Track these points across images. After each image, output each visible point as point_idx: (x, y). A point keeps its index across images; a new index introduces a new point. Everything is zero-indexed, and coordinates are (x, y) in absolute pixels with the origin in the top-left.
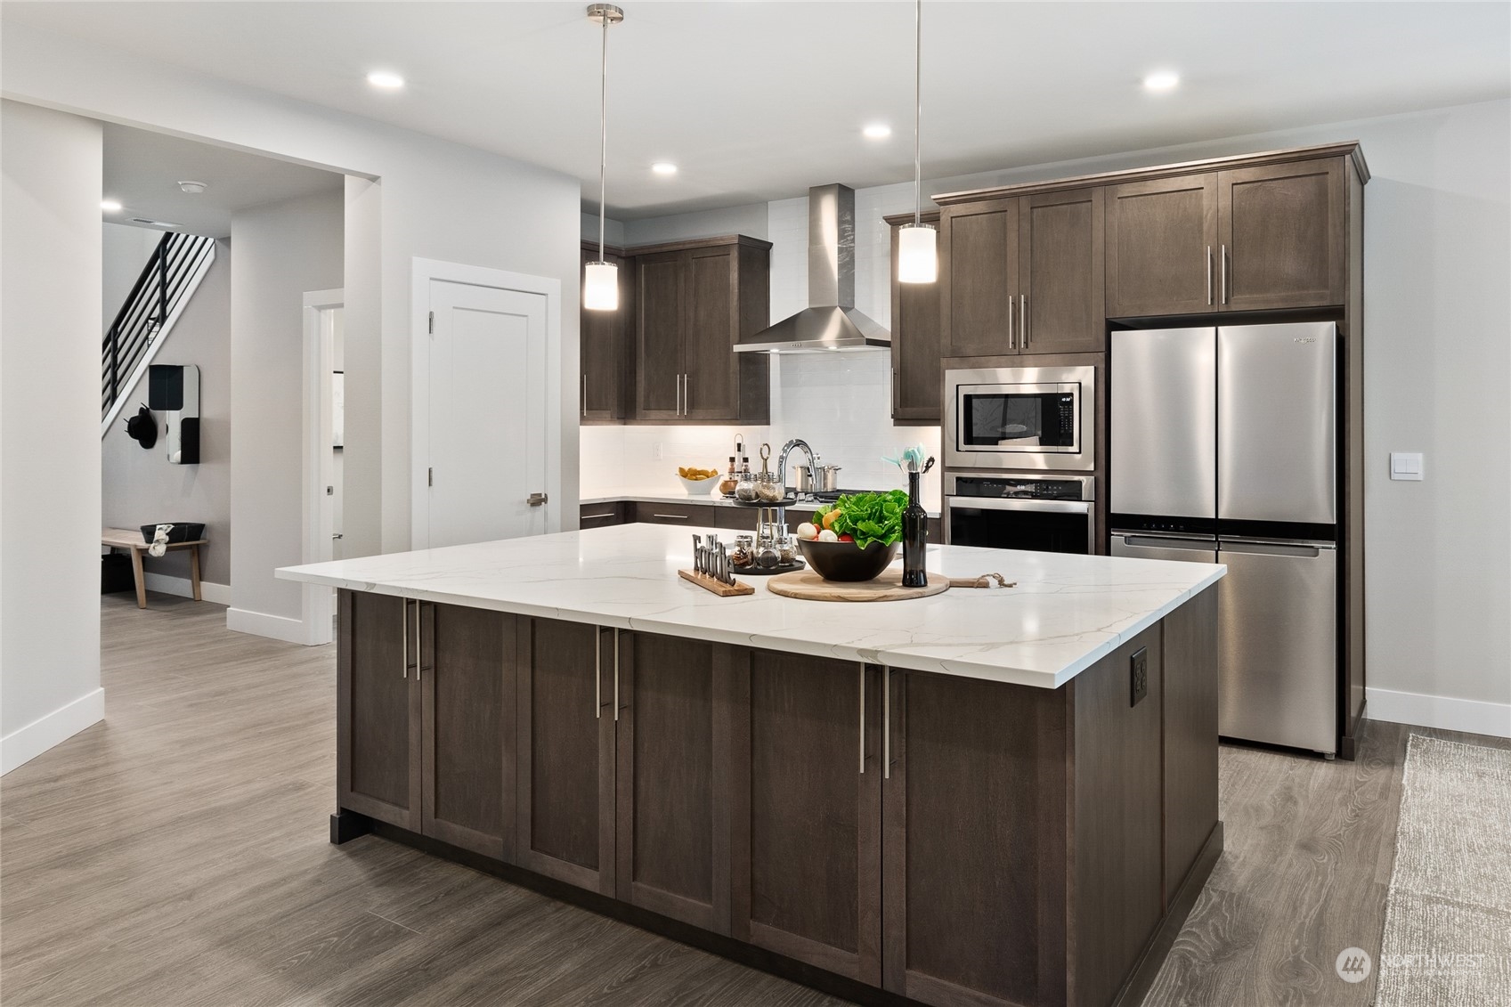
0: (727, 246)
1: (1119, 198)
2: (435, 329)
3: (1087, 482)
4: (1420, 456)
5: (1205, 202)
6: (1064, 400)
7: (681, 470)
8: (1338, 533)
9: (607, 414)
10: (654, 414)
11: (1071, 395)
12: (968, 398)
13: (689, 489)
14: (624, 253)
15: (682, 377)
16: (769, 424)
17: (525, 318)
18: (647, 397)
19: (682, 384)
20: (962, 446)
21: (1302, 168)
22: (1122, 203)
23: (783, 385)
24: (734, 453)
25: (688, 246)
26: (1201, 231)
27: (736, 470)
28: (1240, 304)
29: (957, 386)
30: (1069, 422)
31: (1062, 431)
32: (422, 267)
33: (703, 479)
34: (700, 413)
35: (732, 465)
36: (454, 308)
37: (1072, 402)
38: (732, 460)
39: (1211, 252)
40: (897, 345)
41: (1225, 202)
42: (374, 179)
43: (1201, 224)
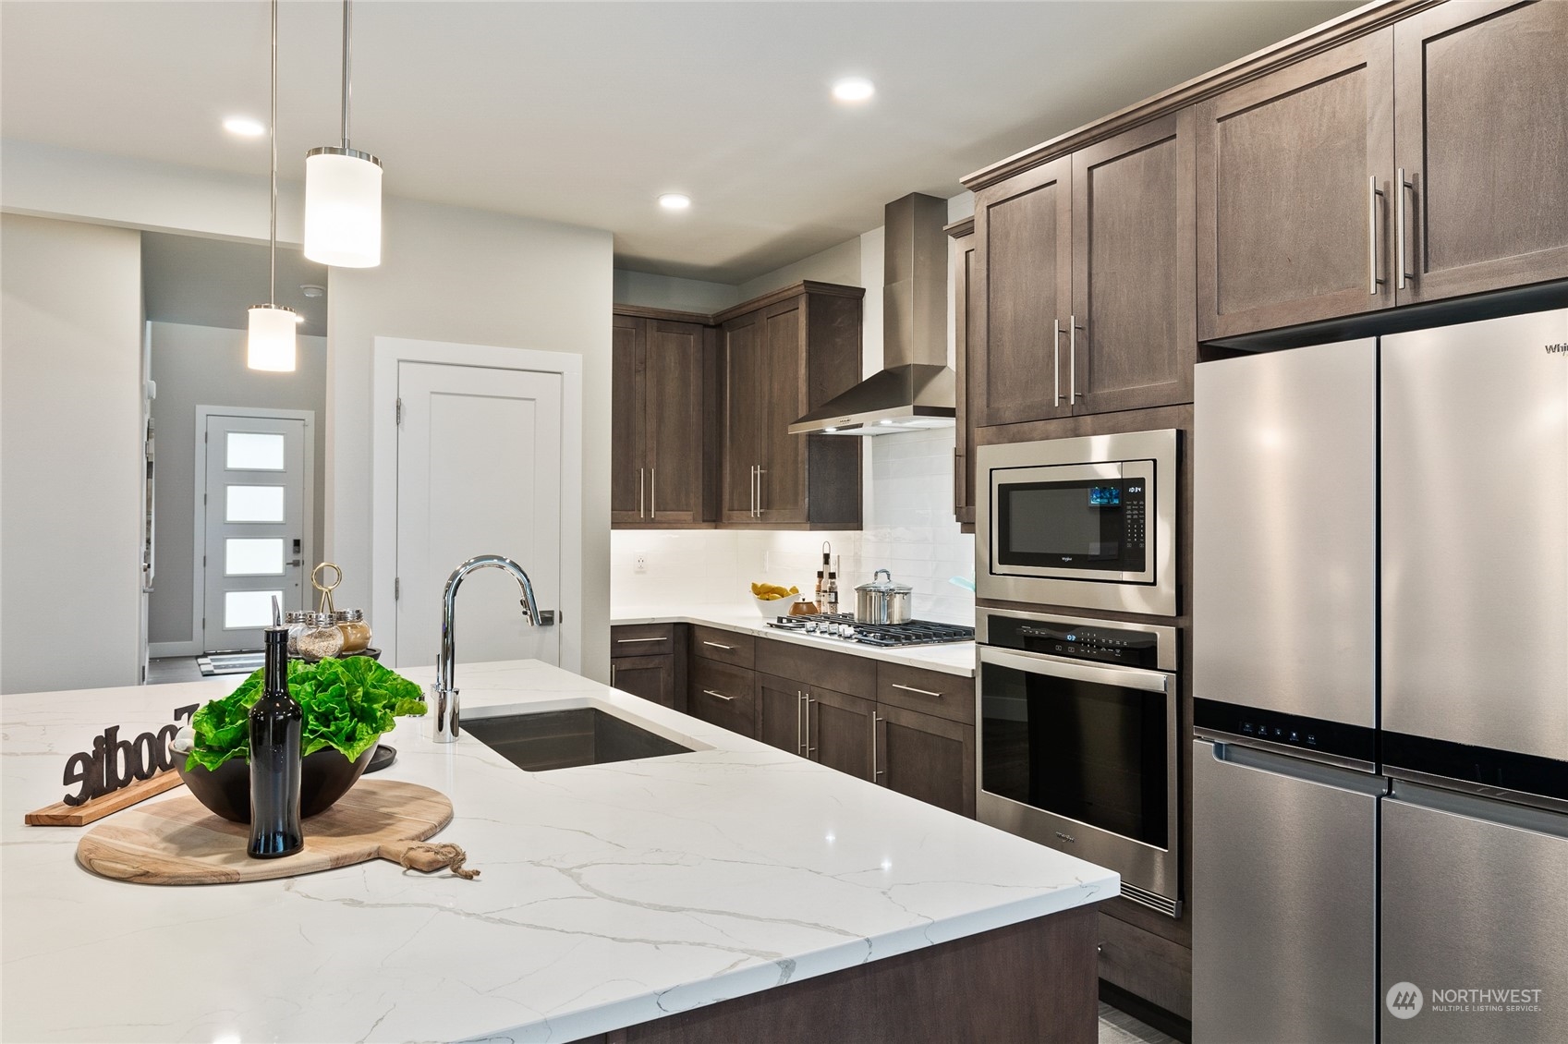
0: (795, 298)
1: (1219, 120)
2: (405, 418)
3: (1166, 637)
5: (1371, 91)
6: (1132, 490)
7: (754, 586)
9: (687, 516)
11: (1141, 482)
12: (1005, 489)
13: (763, 611)
14: (712, 320)
16: (862, 529)
17: (533, 402)
18: (732, 493)
19: (756, 478)
20: (998, 568)
22: (1224, 129)
23: (876, 476)
24: (820, 566)
25: (762, 303)
26: (1362, 152)
27: (822, 589)
28: (1442, 287)
29: (991, 470)
30: (1139, 529)
31: (1129, 545)
32: (387, 348)
33: (774, 598)
34: (774, 514)
35: (820, 582)
36: (432, 393)
37: (1142, 496)
38: (820, 575)
40: (962, 413)
41: (1409, 82)
43: (1361, 138)
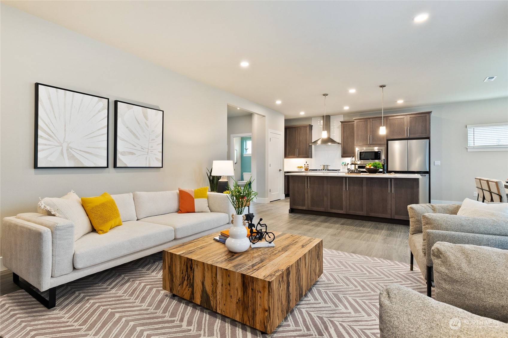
0: (307, 126)
1: (389, 119)
4: (440, 161)
5: (405, 120)
6: (378, 152)
8: (429, 173)
10: (290, 156)
11: (380, 151)
12: (360, 152)
15: (297, 150)
16: (312, 158)
18: (289, 153)
19: (297, 151)
20: (359, 160)
21: (422, 115)
23: (315, 151)
25: (298, 126)
26: (404, 125)
28: (412, 136)
29: (358, 150)
30: (380, 156)
31: (378, 158)
34: (301, 156)
37: (380, 153)
38: (305, 165)
39: (406, 127)
40: (342, 144)
41: (409, 120)
42: (264, 116)
43: (404, 124)
